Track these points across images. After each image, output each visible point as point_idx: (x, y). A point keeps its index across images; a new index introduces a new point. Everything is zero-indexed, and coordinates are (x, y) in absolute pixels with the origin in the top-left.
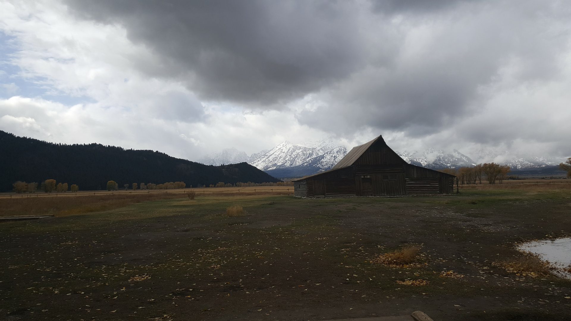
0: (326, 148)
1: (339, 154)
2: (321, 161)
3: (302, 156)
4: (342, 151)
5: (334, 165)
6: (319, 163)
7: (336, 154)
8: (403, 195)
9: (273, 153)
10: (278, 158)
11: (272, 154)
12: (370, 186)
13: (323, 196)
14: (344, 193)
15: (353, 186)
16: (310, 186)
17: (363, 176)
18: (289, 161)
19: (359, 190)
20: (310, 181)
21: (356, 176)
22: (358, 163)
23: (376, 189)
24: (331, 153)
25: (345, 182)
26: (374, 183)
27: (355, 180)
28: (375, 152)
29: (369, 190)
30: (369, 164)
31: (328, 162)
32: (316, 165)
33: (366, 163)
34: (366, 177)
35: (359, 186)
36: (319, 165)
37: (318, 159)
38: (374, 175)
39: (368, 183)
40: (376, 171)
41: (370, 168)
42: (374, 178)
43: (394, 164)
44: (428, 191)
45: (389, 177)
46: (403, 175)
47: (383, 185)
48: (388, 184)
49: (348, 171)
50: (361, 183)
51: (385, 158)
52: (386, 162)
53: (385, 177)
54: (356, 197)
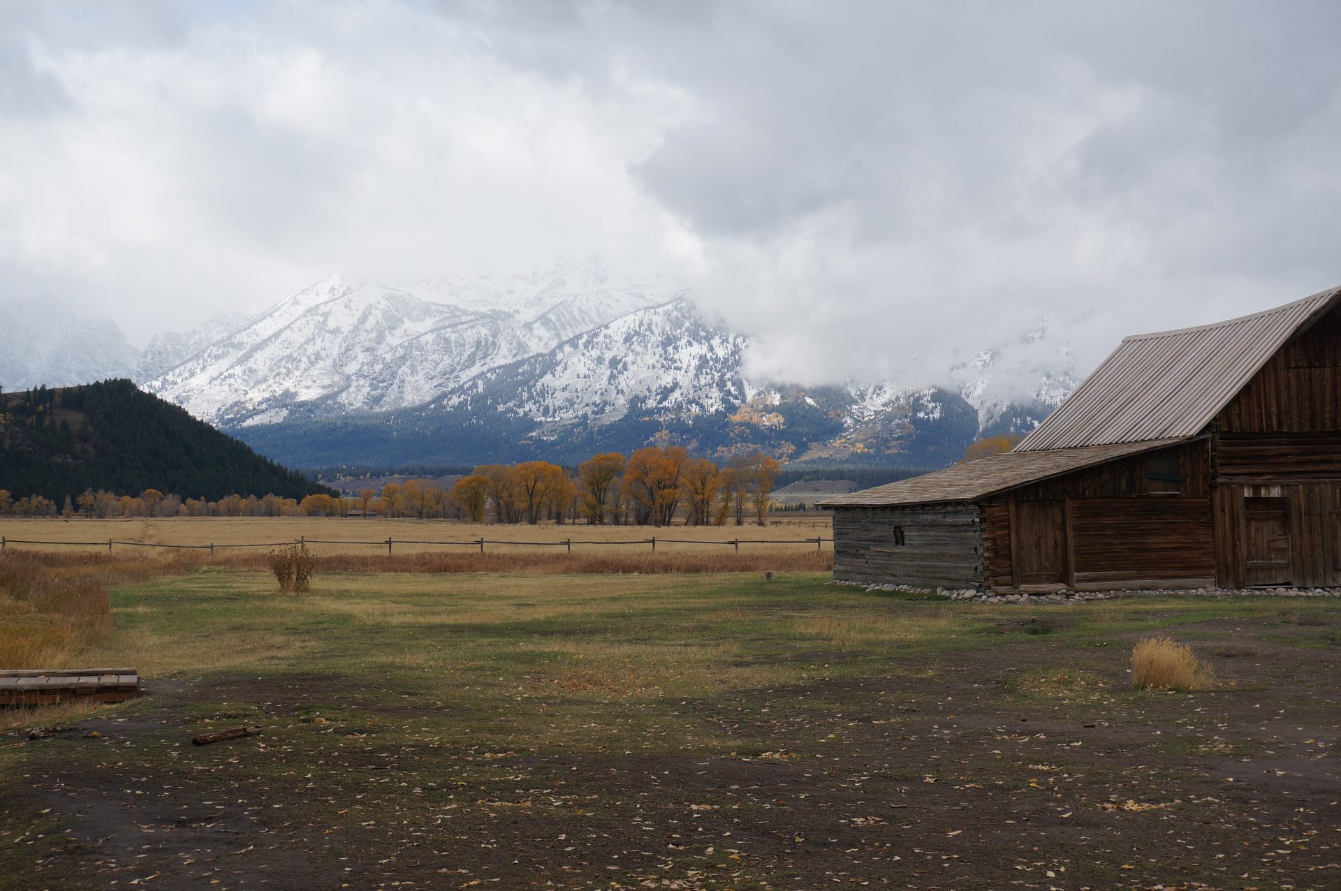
0: (572, 314)
1: (638, 349)
2: (539, 385)
3: (436, 357)
4: (652, 332)
5: (607, 409)
6: (531, 397)
7: (619, 350)
9: (277, 335)
10: (304, 359)
11: (269, 339)
12: (1280, 537)
13: (1061, 586)
14: (1159, 573)
15: (1201, 539)
16: (999, 533)
17: (1249, 486)
18: (362, 382)
19: (1230, 558)
20: (996, 511)
21: (1218, 489)
22: (1230, 424)
23: (1309, 553)
24: (597, 343)
25: (1165, 518)
26: (1301, 525)
27: (1212, 507)
28: (1308, 371)
29: (1274, 558)
30: (1280, 430)
31: (577, 391)
32: (515, 405)
33: (1267, 421)
34: (1263, 493)
35: (1229, 537)
36: (527, 409)
37: (523, 374)
38: (1302, 483)
39: (1271, 523)
40: (1309, 462)
41: (1286, 451)
42: (1300, 498)
47: (1339, 534)
49: (1183, 464)
50: (1243, 523)
54: (1214, 590)
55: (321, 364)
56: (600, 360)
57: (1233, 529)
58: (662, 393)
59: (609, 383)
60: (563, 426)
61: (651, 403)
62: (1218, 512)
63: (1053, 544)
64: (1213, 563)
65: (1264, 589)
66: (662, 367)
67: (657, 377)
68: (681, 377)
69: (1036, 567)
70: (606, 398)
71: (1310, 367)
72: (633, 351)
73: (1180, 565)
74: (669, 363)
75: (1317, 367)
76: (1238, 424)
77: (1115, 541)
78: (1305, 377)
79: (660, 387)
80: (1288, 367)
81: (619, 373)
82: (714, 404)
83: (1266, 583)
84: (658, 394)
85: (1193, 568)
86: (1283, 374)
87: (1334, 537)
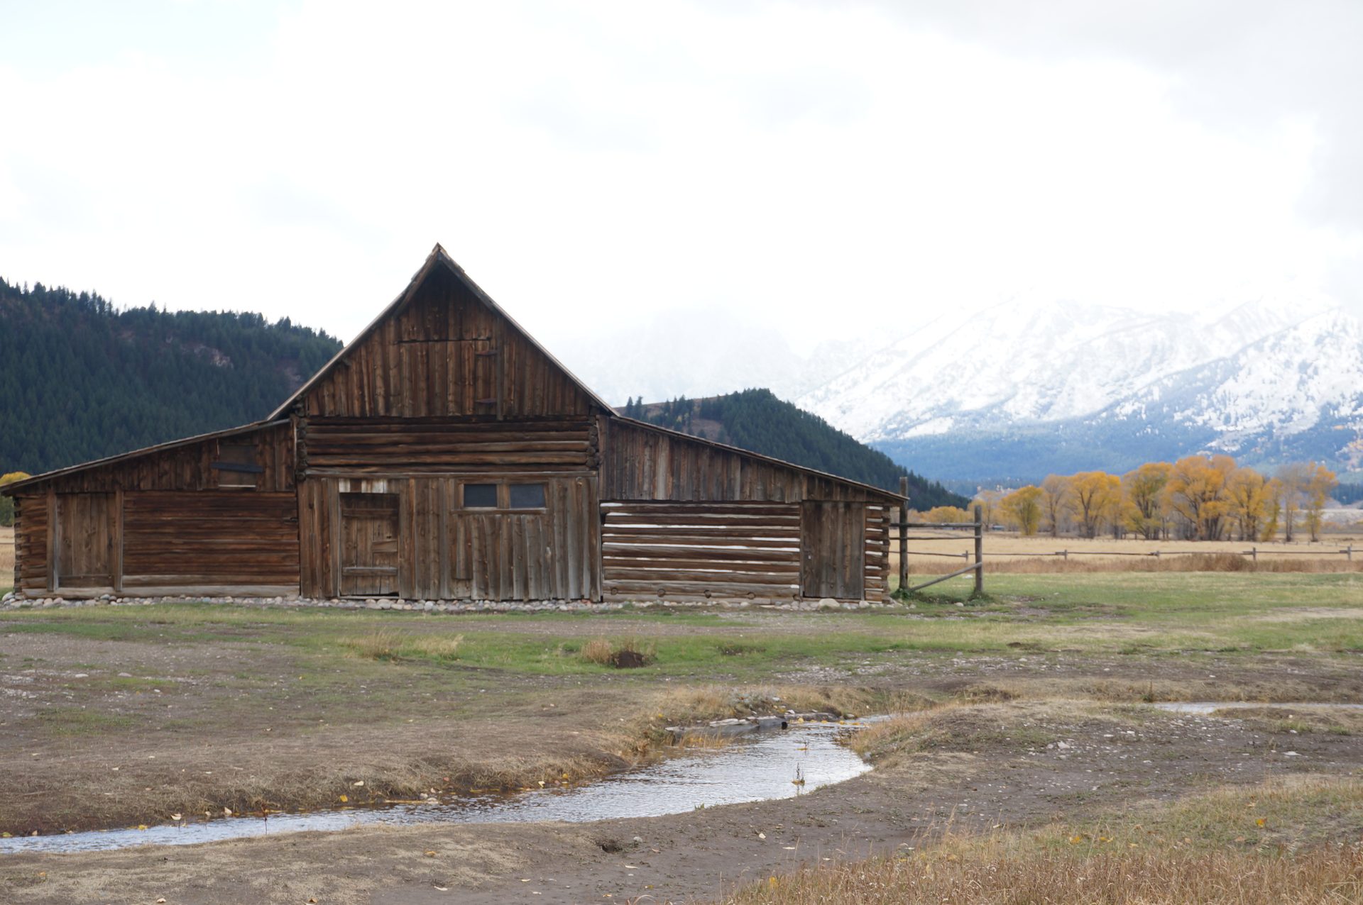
0: (1257, 315)
1: (1331, 351)
2: (1220, 392)
3: (1108, 362)
4: (1347, 334)
5: (1296, 417)
6: (1211, 405)
7: (1309, 353)
8: (581, 598)
9: (942, 342)
10: (970, 366)
11: (934, 346)
12: (388, 540)
13: (106, 590)
14: (230, 578)
15: (284, 540)
16: (35, 528)
17: (345, 479)
18: (1029, 389)
19: (318, 562)
20: (31, 504)
21: (305, 483)
22: (321, 407)
23: (421, 559)
24: (1285, 346)
25: (240, 514)
26: (411, 526)
27: (297, 502)
28: (424, 345)
29: (380, 565)
30: (388, 415)
31: (1261, 398)
32: (1193, 413)
33: (370, 404)
34: (364, 488)
35: (318, 538)
36: (1206, 417)
37: (1202, 380)
38: (414, 477)
39: (377, 523)
40: (428, 452)
41: (395, 439)
42: (411, 494)
43: (539, 418)
44: (732, 580)
45: (504, 494)
46: (588, 483)
47: (461, 537)
48: (496, 534)
49: (261, 453)
50: (337, 523)
51: (487, 383)
52: (491, 406)
53: (479, 492)
54: (295, 600)
55: (986, 371)
56: (1288, 364)
57: (323, 530)
58: (1357, 399)
59: (1298, 389)
60: (1246, 435)
61: (1345, 411)
62: (304, 510)
63: (107, 542)
64: (297, 568)
65: (365, 600)
66: (1359, 370)
67: (1352, 382)
69: (85, 569)
70: (1295, 405)
71: (427, 341)
72: (1325, 354)
73: (256, 569)
75: (437, 341)
76: (332, 408)
77: (175, 541)
78: (422, 352)
79: (1355, 393)
80: (399, 339)
81: (1310, 377)
83: (367, 593)
84: (1353, 400)
85: (272, 573)
86: (392, 350)
87: (455, 541)
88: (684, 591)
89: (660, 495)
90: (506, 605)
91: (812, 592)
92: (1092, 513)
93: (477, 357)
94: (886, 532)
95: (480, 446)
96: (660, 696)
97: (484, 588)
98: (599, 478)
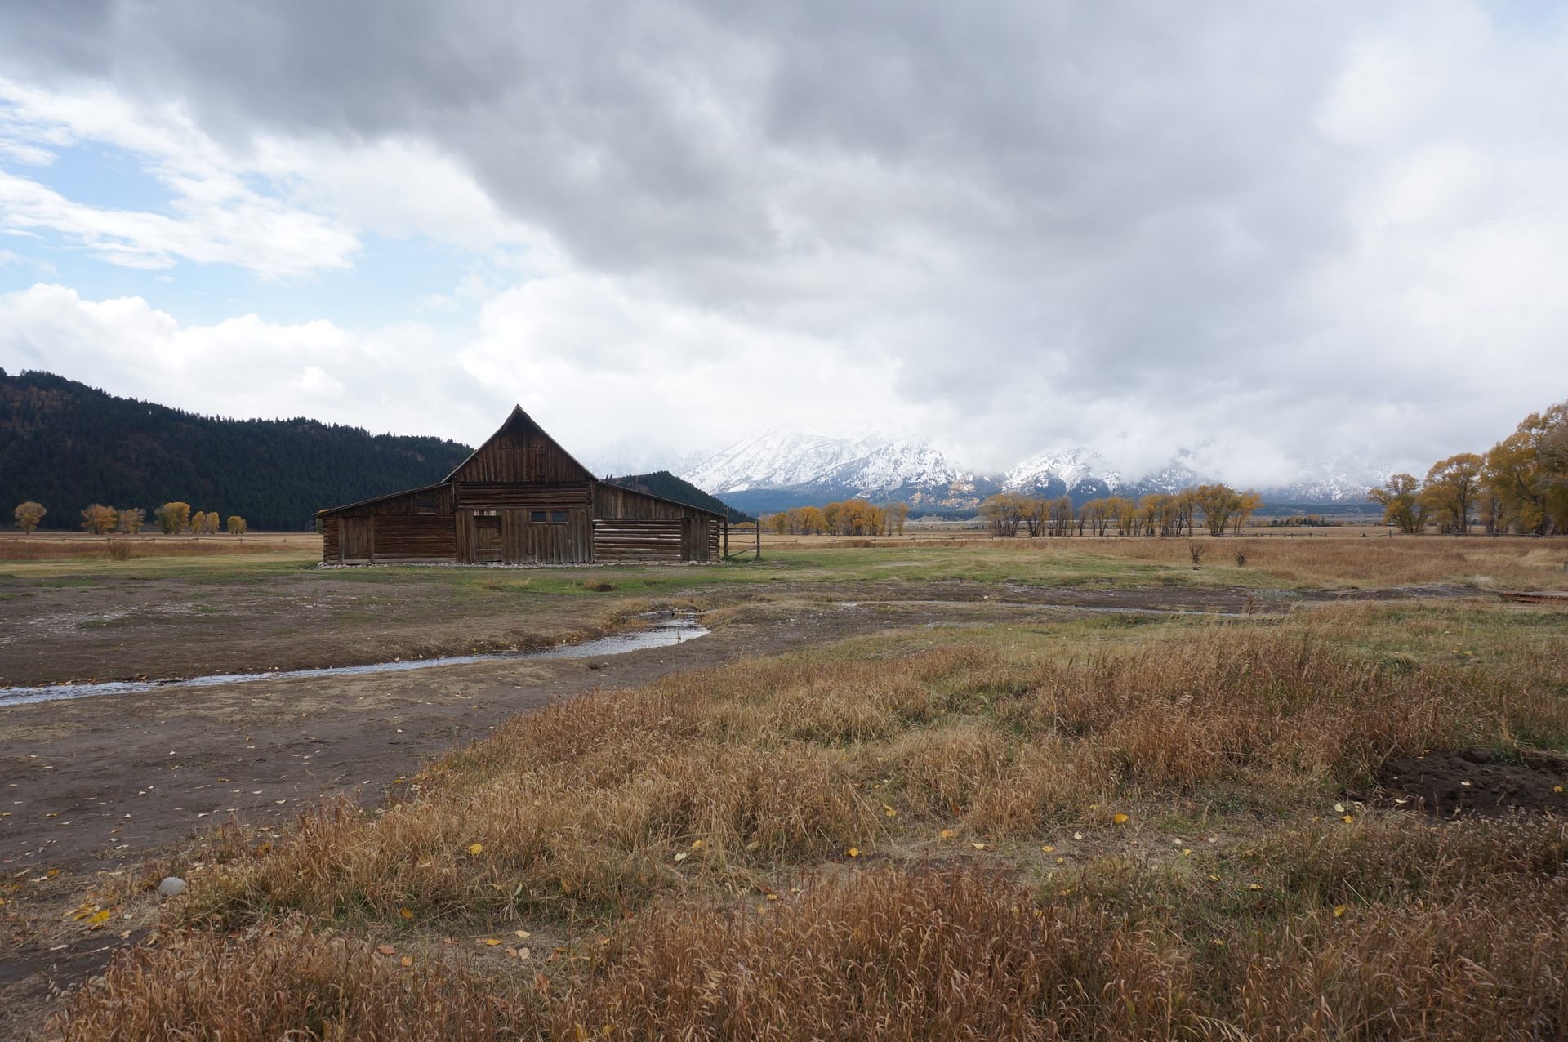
0: (877, 440)
1: (907, 455)
2: (861, 472)
3: (815, 460)
4: (914, 448)
5: (893, 483)
6: (858, 478)
8: (584, 562)
10: (756, 462)
11: (741, 453)
12: (497, 537)
13: (368, 560)
14: (424, 555)
15: (449, 537)
16: (332, 533)
17: (477, 510)
19: (465, 547)
20: (331, 522)
21: (458, 512)
22: (465, 478)
23: (511, 545)
25: (428, 526)
26: (507, 531)
27: (455, 521)
29: (493, 548)
30: (496, 481)
33: (488, 476)
34: (485, 513)
35: (465, 537)
36: (856, 483)
38: (509, 509)
39: (492, 529)
40: (515, 498)
41: (499, 492)
42: (507, 517)
43: (564, 482)
44: (651, 553)
45: (549, 516)
46: (587, 511)
47: (530, 536)
48: (546, 534)
49: (438, 499)
50: (473, 529)
51: (541, 466)
52: (543, 477)
53: (538, 515)
54: (454, 564)
55: (763, 464)
56: (889, 461)
57: (466, 532)
58: (918, 476)
60: (872, 491)
61: (913, 480)
62: (458, 523)
64: (455, 550)
65: (486, 564)
66: (918, 464)
67: (916, 469)
68: (927, 468)
69: (356, 551)
70: (892, 478)
71: (514, 448)
72: (904, 456)
73: (436, 551)
74: (921, 462)
75: (518, 448)
76: (471, 478)
77: (399, 538)
78: (511, 453)
79: (917, 473)
80: (501, 448)
82: (942, 480)
83: (487, 561)
84: (916, 476)
85: (444, 552)
86: (497, 452)
87: (527, 537)
88: (630, 558)
89: (619, 517)
90: (550, 565)
91: (686, 558)
92: (808, 524)
93: (536, 455)
94: (718, 532)
95: (538, 495)
96: (618, 603)
97: (541, 558)
98: (592, 509)
